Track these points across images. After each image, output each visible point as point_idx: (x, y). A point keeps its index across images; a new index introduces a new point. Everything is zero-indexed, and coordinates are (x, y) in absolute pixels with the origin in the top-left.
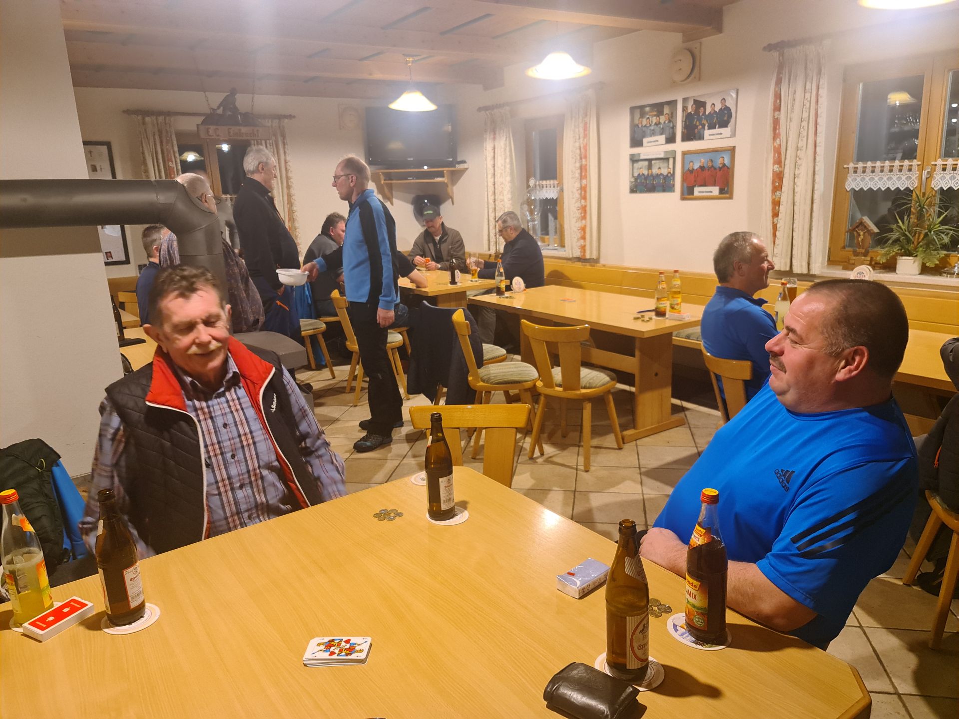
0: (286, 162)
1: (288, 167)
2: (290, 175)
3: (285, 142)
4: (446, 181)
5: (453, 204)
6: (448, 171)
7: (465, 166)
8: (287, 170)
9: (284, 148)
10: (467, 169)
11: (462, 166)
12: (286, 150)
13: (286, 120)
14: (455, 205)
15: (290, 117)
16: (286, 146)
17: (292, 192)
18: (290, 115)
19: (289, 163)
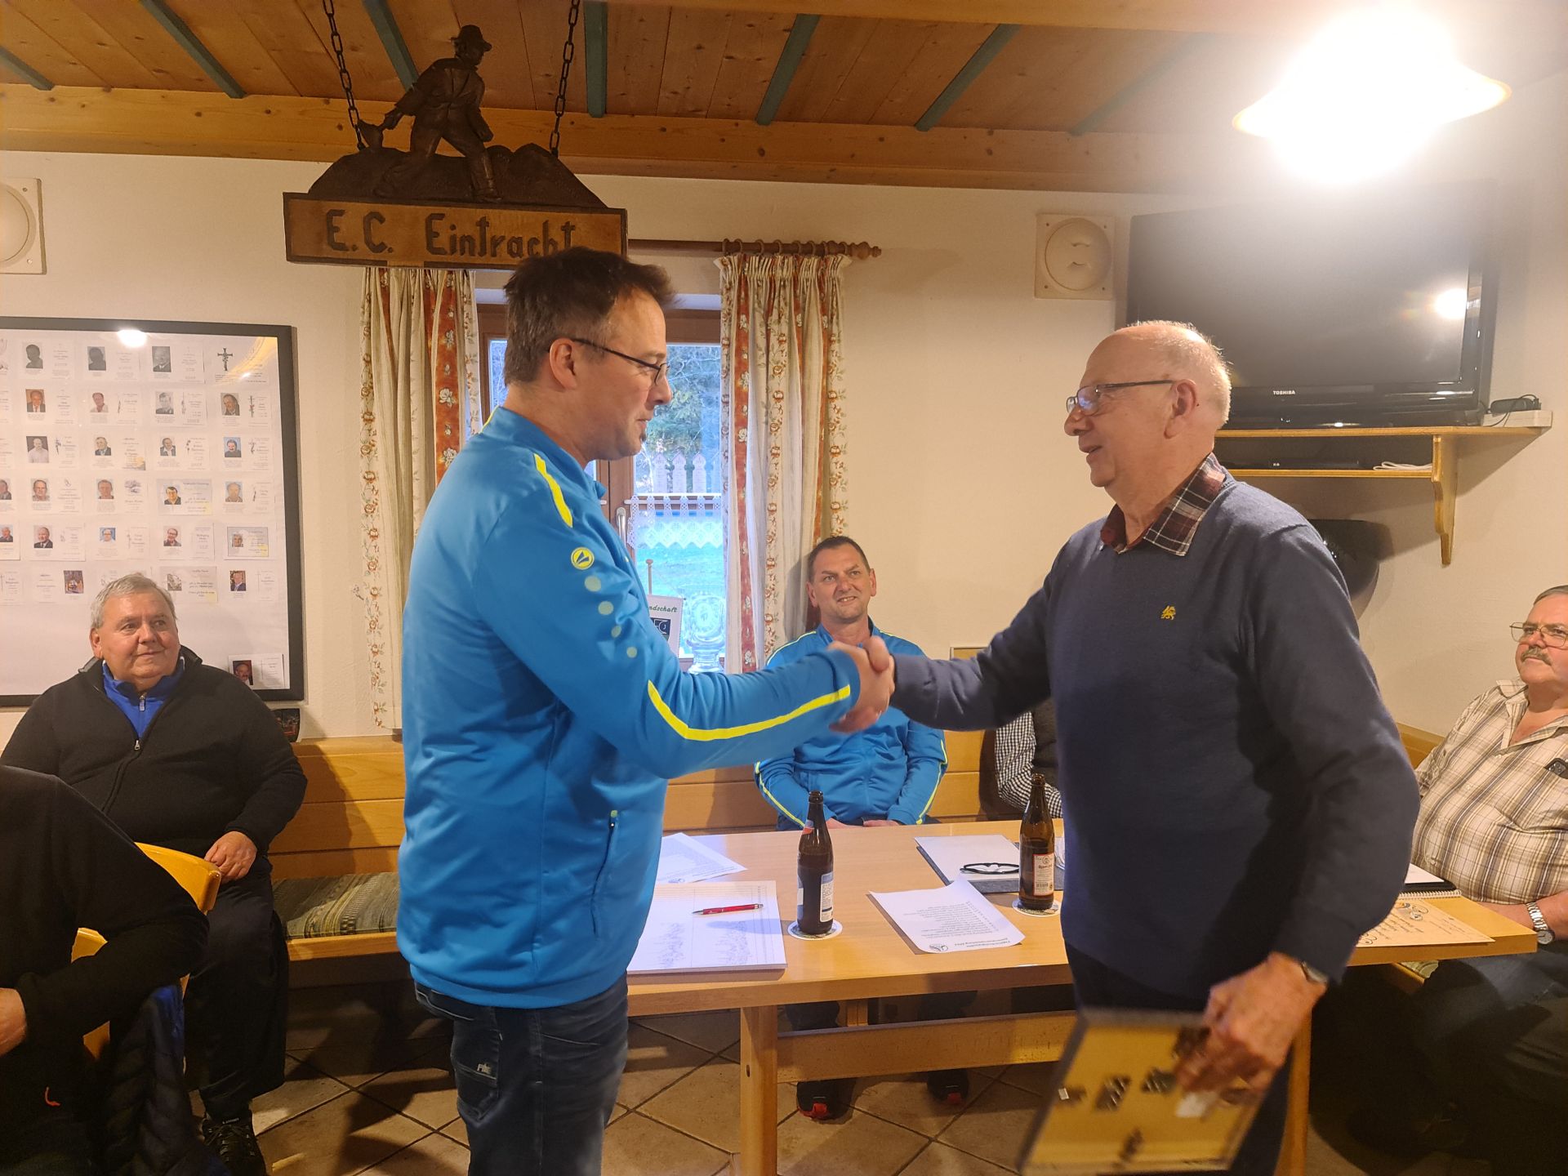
0: (827, 397)
1: (833, 415)
2: (837, 439)
3: (835, 330)
4: (1436, 478)
5: (1446, 561)
6: (1447, 438)
7: (1536, 418)
8: (826, 422)
9: (827, 351)
10: (1539, 430)
11: (1517, 420)
12: (834, 359)
13: (846, 260)
14: (1448, 568)
15: (862, 250)
16: (835, 347)
17: (838, 495)
18: (865, 244)
19: (838, 403)
